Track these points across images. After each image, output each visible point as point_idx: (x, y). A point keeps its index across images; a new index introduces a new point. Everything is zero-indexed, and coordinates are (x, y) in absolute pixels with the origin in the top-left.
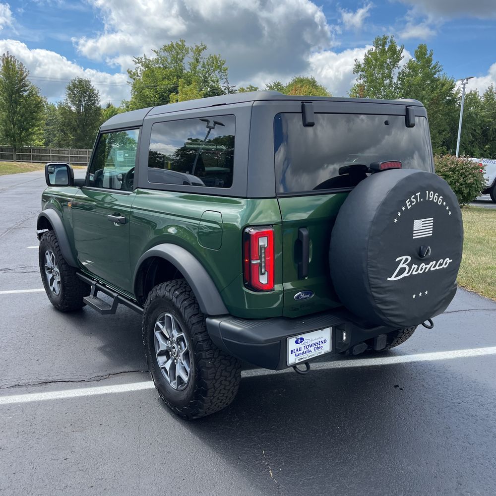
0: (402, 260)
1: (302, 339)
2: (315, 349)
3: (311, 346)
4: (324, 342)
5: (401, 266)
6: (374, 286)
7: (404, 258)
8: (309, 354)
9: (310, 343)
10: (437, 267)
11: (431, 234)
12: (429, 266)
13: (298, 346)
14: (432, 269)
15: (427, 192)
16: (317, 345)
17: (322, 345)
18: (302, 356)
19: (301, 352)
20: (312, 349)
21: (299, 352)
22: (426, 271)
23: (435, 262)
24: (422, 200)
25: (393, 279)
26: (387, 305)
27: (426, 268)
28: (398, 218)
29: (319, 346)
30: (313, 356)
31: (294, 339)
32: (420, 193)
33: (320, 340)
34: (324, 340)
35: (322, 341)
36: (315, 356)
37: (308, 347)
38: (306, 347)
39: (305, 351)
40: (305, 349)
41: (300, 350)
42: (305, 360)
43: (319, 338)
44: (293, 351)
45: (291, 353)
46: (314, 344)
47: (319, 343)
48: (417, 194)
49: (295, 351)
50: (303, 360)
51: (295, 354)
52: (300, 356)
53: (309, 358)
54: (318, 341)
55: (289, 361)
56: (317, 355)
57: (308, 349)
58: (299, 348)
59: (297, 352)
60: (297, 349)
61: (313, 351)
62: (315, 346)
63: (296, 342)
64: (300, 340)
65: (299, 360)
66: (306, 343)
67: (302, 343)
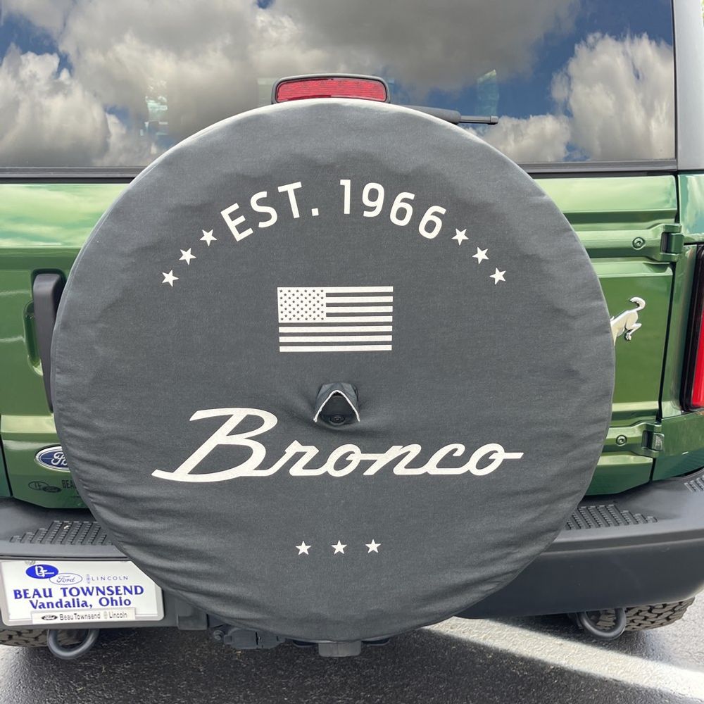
0: (225, 419)
1: (51, 570)
2: (104, 602)
3: (88, 592)
4: (137, 590)
5: (220, 437)
6: (94, 487)
7: (238, 415)
8: (82, 612)
9: (84, 585)
10: (431, 468)
11: (389, 348)
12: (381, 460)
13: (41, 584)
14: (400, 470)
15: (346, 183)
16: (111, 595)
17: (128, 596)
18: (56, 612)
19: (54, 600)
20: (93, 600)
21: (44, 600)
22: (371, 472)
23: (415, 450)
24: (315, 212)
25: (183, 474)
27: (365, 465)
29: (116, 597)
30: (96, 620)
31: (25, 565)
32: (298, 185)
33: (121, 584)
34: (136, 587)
35: (125, 588)
36: (102, 619)
37: (75, 592)
38: (67, 591)
39: (64, 600)
40: (65, 595)
41: (48, 594)
42: (64, 621)
43: (115, 578)
44: (22, 593)
45: (16, 598)
46: (98, 589)
47: (117, 590)
48: (281, 189)
49: (30, 593)
50: (58, 621)
51: (31, 602)
52: (47, 609)
53: (81, 621)
54: (113, 584)
55: (8, 614)
56: (109, 619)
57: (75, 598)
58: (44, 590)
59: (36, 597)
60: (36, 590)
61: (96, 605)
62: (101, 595)
63: (31, 572)
64: (43, 571)
65: (43, 618)
66: (69, 582)
67: (54, 579)
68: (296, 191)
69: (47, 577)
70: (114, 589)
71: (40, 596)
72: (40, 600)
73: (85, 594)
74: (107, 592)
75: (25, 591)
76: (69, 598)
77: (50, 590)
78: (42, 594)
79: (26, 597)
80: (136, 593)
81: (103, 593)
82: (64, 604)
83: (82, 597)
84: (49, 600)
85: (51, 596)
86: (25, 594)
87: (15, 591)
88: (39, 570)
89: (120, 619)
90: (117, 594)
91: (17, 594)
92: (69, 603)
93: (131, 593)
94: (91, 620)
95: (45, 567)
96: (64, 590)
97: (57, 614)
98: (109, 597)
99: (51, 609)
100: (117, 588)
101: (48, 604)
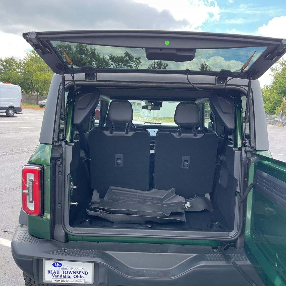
1: (60, 265)
2: (75, 276)
3: (71, 273)
4: (86, 273)
8: (68, 279)
9: (70, 270)
13: (56, 269)
16: (78, 274)
17: (83, 275)
18: (60, 279)
19: (60, 275)
20: (72, 275)
21: (57, 275)
29: (79, 275)
30: (72, 282)
33: (81, 270)
34: (86, 272)
35: (82, 272)
36: (74, 282)
37: (66, 272)
38: (64, 272)
39: (63, 275)
40: (63, 273)
41: (58, 273)
42: (62, 282)
43: (80, 269)
44: (50, 272)
45: (48, 273)
46: (74, 272)
47: (80, 273)
49: (53, 272)
50: (60, 282)
51: (53, 275)
52: (57, 278)
53: (67, 282)
54: (79, 270)
55: (45, 279)
56: (76, 283)
57: (66, 274)
58: (57, 271)
59: (54, 273)
60: (55, 271)
61: (73, 277)
62: (74, 274)
63: (54, 265)
64: (58, 265)
65: (56, 281)
66: (65, 269)
67: (61, 268)
69: (59, 267)
70: (79, 272)
71: (56, 273)
72: (56, 274)
73: (70, 273)
74: (76, 273)
75: (51, 271)
76: (64, 274)
77: (59, 271)
78: (56, 272)
79: (51, 273)
80: (86, 274)
81: (75, 273)
82: (63, 276)
83: (68, 274)
84: (58, 274)
85: (59, 273)
86: (51, 272)
87: (48, 271)
88: (57, 264)
89: (80, 283)
90: (80, 274)
91: (49, 272)
92: (64, 276)
93: (84, 274)
94: (71, 282)
95: (59, 263)
96: (63, 271)
97: (60, 280)
98: (77, 275)
99: (58, 278)
100: (80, 272)
101: (58, 276)
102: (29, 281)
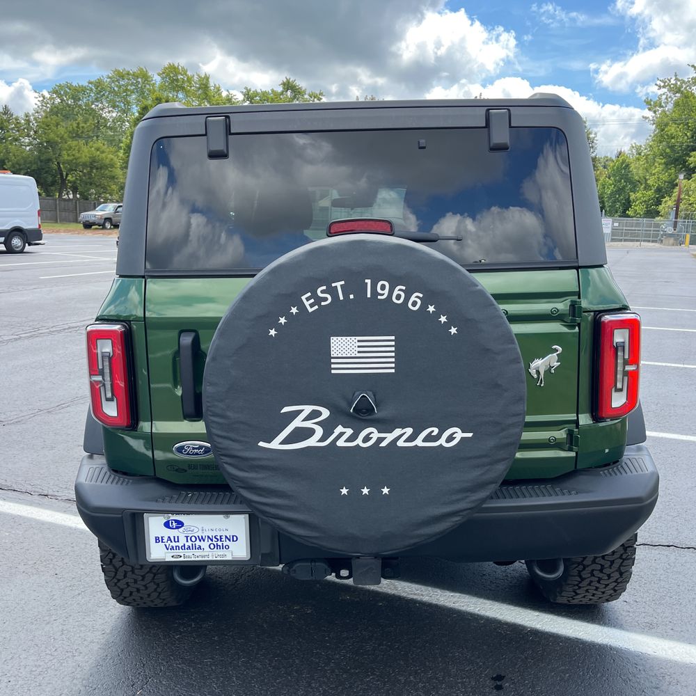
0: (300, 412)
1: (180, 524)
2: (212, 546)
3: (202, 539)
4: (234, 539)
5: (297, 423)
7: (308, 409)
8: (198, 553)
9: (200, 534)
10: (419, 442)
11: (393, 371)
12: (390, 437)
13: (173, 533)
14: (400, 443)
15: (368, 281)
16: (217, 542)
17: (228, 543)
18: (181, 552)
19: (180, 544)
20: (205, 545)
21: (174, 544)
22: (383, 444)
23: (409, 431)
24: (352, 297)
25: (275, 444)
26: (260, 495)
27: (380, 440)
28: (279, 327)
29: (220, 543)
30: (206, 559)
31: (161, 519)
32: (343, 283)
33: (224, 534)
34: (233, 536)
35: (226, 537)
36: (210, 559)
37: (193, 539)
38: (189, 538)
39: (187, 544)
40: (187, 541)
41: (176, 540)
42: (186, 559)
43: (220, 530)
44: (160, 539)
45: (156, 542)
46: (209, 537)
47: (221, 538)
48: (333, 285)
49: (165, 540)
50: (182, 559)
51: (166, 545)
52: (175, 551)
53: (197, 559)
54: (219, 534)
55: (150, 554)
56: (215, 559)
57: (194, 543)
58: (174, 537)
59: (169, 542)
60: (169, 537)
61: (207, 549)
62: (210, 542)
63: (167, 525)
64: (174, 524)
65: (172, 557)
66: (190, 532)
67: (181, 530)
68: (341, 285)
69: (177, 528)
70: (219, 538)
71: (171, 542)
72: (171, 544)
73: (200, 541)
74: (214, 539)
75: (162, 537)
76: (190, 543)
77: (178, 537)
78: (173, 540)
79: (162, 542)
80: (233, 541)
81: (212, 540)
82: (186, 547)
83: (198, 543)
84: (177, 544)
85: (178, 541)
86: (162, 540)
87: (156, 537)
88: (172, 523)
89: (222, 559)
90: (221, 541)
91: (157, 540)
92: (189, 547)
93: (230, 540)
94: (203, 559)
95: (176, 521)
96: (187, 537)
97: (182, 555)
98: (215, 543)
99: (178, 551)
100: (221, 536)
101: (176, 547)
102: (114, 573)
